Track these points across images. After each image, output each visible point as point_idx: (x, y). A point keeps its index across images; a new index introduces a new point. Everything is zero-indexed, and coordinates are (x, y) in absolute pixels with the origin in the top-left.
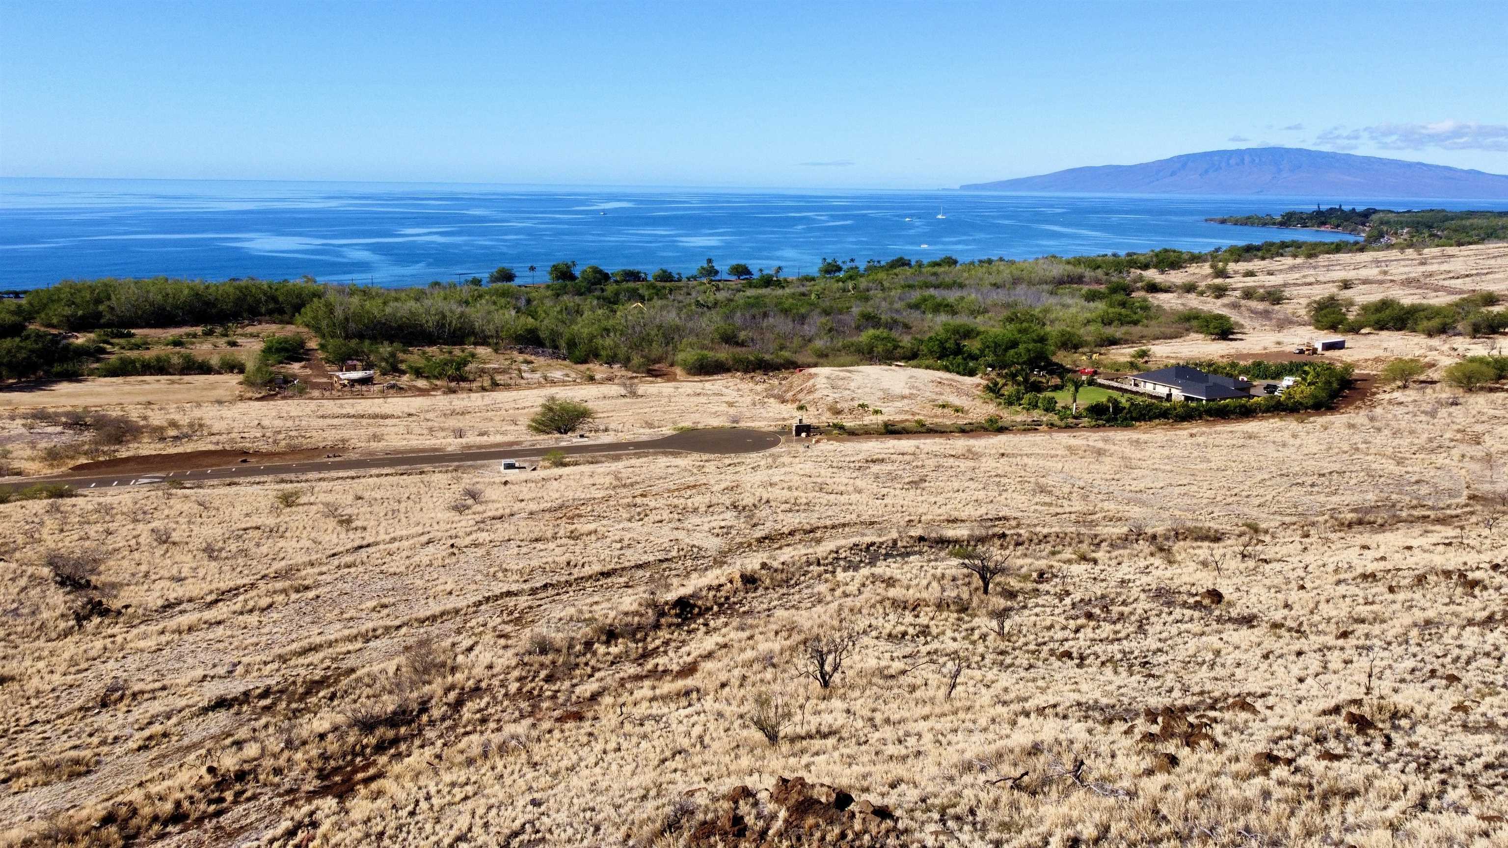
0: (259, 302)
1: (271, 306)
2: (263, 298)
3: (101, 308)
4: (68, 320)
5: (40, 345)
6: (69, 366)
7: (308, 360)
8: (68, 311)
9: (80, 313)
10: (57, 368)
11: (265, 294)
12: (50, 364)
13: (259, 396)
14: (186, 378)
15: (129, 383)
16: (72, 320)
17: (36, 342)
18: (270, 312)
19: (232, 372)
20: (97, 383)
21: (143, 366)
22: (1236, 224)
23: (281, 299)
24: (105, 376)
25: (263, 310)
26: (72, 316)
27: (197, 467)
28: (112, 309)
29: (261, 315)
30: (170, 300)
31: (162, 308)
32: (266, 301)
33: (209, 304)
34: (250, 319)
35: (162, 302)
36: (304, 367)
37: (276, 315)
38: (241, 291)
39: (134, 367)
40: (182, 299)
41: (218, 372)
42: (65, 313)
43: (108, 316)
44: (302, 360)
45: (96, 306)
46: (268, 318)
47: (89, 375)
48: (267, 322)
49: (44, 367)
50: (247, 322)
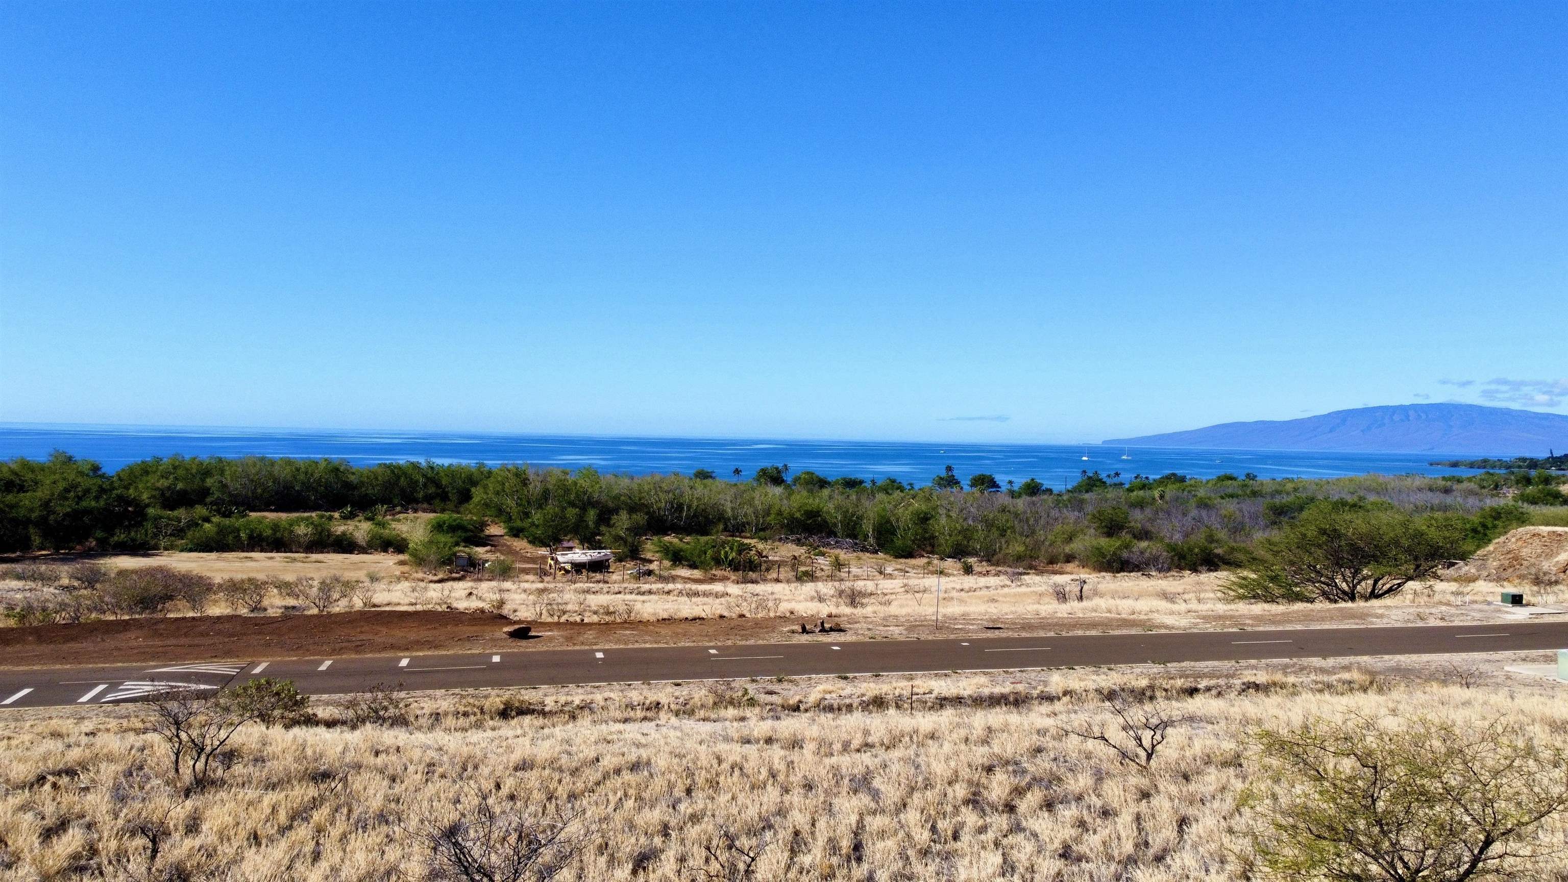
0: (414, 484)
1: (432, 490)
2: (422, 480)
3: (209, 482)
4: (163, 494)
5: (102, 503)
6: (138, 535)
7: (492, 546)
8: (164, 483)
9: (180, 486)
10: (120, 536)
11: (424, 476)
12: (110, 532)
13: (435, 578)
14: (315, 556)
15: (224, 560)
16: (168, 494)
17: (97, 498)
18: (429, 499)
19: (385, 550)
20: (175, 558)
21: (251, 537)
22: (1471, 467)
23: (444, 482)
24: (191, 550)
25: (421, 495)
26: (169, 488)
27: (358, 649)
28: (225, 486)
29: (417, 501)
30: (302, 477)
31: (288, 487)
32: (425, 485)
33: (348, 485)
34: (402, 506)
35: (289, 478)
36: (487, 552)
37: (437, 501)
38: (393, 472)
39: (238, 537)
40: (316, 475)
41: (363, 550)
42: (159, 485)
43: (217, 495)
44: (484, 545)
45: (203, 481)
46: (425, 506)
47: (166, 549)
48: (424, 511)
49: (99, 534)
50: (398, 509)
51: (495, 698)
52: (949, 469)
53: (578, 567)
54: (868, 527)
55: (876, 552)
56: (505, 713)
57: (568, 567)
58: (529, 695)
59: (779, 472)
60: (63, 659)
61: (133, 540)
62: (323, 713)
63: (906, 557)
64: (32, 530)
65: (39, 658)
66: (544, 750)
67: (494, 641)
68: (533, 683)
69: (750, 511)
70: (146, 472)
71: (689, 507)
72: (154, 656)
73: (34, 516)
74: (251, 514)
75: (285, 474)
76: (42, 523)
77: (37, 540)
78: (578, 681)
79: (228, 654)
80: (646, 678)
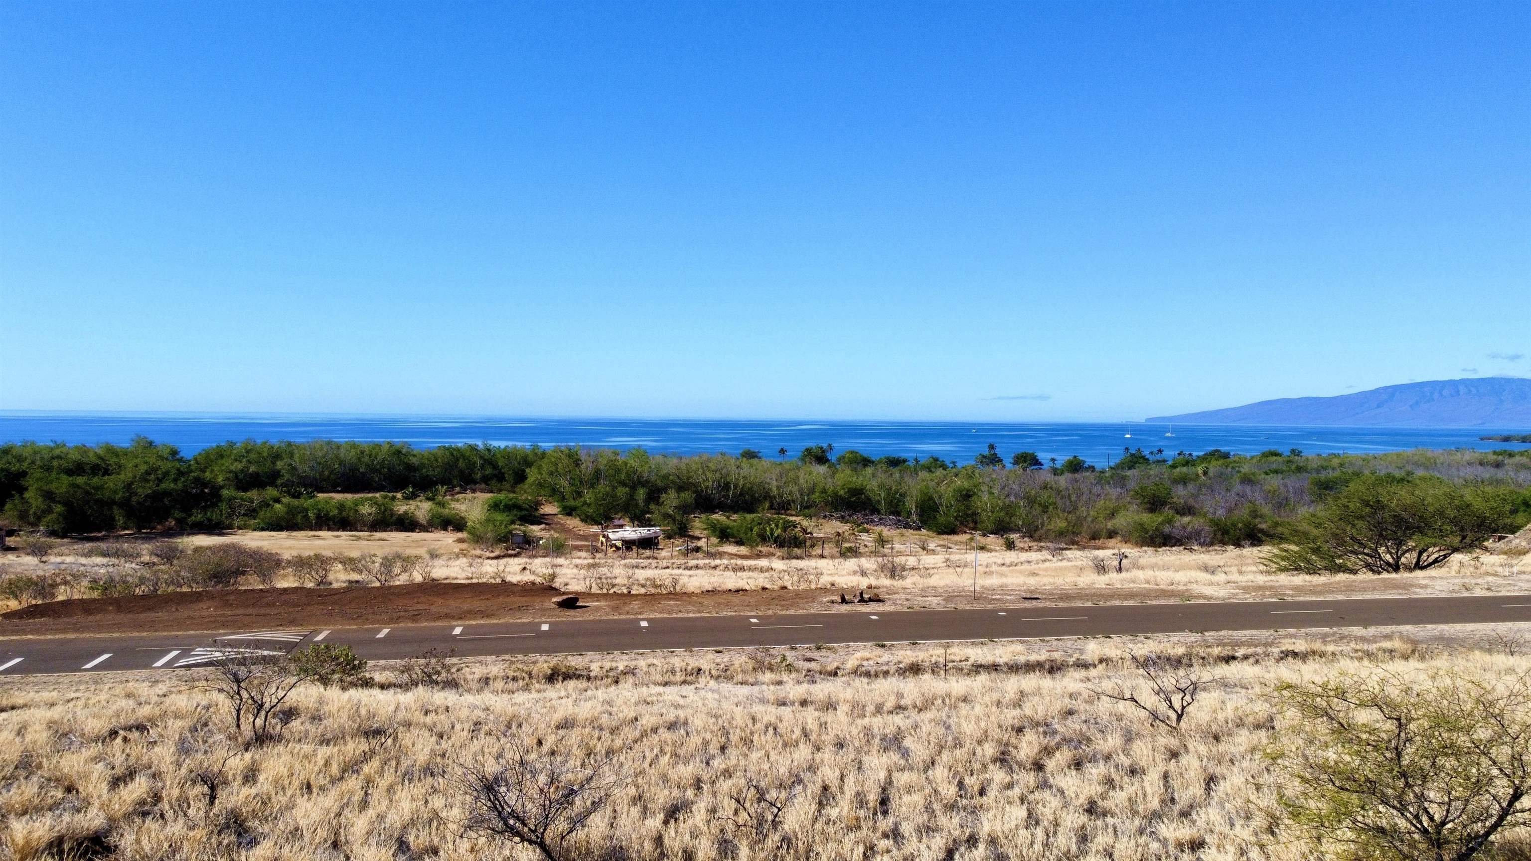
1: (489, 471)
2: (479, 462)
3: (279, 465)
4: (237, 477)
5: (180, 485)
6: (214, 515)
7: (546, 524)
8: (237, 466)
9: (252, 469)
10: (197, 516)
11: (481, 457)
12: (187, 510)
13: (492, 555)
14: (378, 535)
15: (294, 538)
16: (241, 476)
17: (175, 480)
18: (486, 480)
19: (445, 529)
20: (248, 537)
21: (318, 517)
23: (500, 463)
24: (263, 529)
25: (479, 475)
26: (242, 471)
27: (415, 618)
28: (294, 469)
29: (475, 483)
30: (366, 459)
31: (354, 469)
32: (482, 466)
33: (410, 468)
34: (461, 486)
35: (354, 460)
36: (542, 530)
37: (494, 482)
38: (452, 454)
39: (306, 517)
40: (380, 457)
41: (424, 529)
42: (233, 468)
43: (287, 477)
44: (539, 523)
45: (274, 463)
46: (483, 486)
47: (240, 528)
48: (482, 491)
49: (178, 514)
50: (458, 489)
51: (543, 663)
52: (992, 447)
53: (629, 544)
54: (911, 504)
55: (919, 529)
56: (551, 678)
57: (619, 544)
58: (575, 661)
59: (823, 452)
60: (140, 627)
61: (210, 520)
62: (378, 677)
63: (949, 533)
64: (116, 511)
65: (119, 626)
66: (585, 710)
67: (544, 611)
68: (579, 650)
69: (795, 489)
70: (221, 456)
71: (736, 486)
72: (224, 625)
73: (117, 497)
74: (319, 495)
75: (350, 456)
76: (125, 504)
77: (120, 520)
78: (622, 647)
79: (292, 622)
80: (688, 645)
